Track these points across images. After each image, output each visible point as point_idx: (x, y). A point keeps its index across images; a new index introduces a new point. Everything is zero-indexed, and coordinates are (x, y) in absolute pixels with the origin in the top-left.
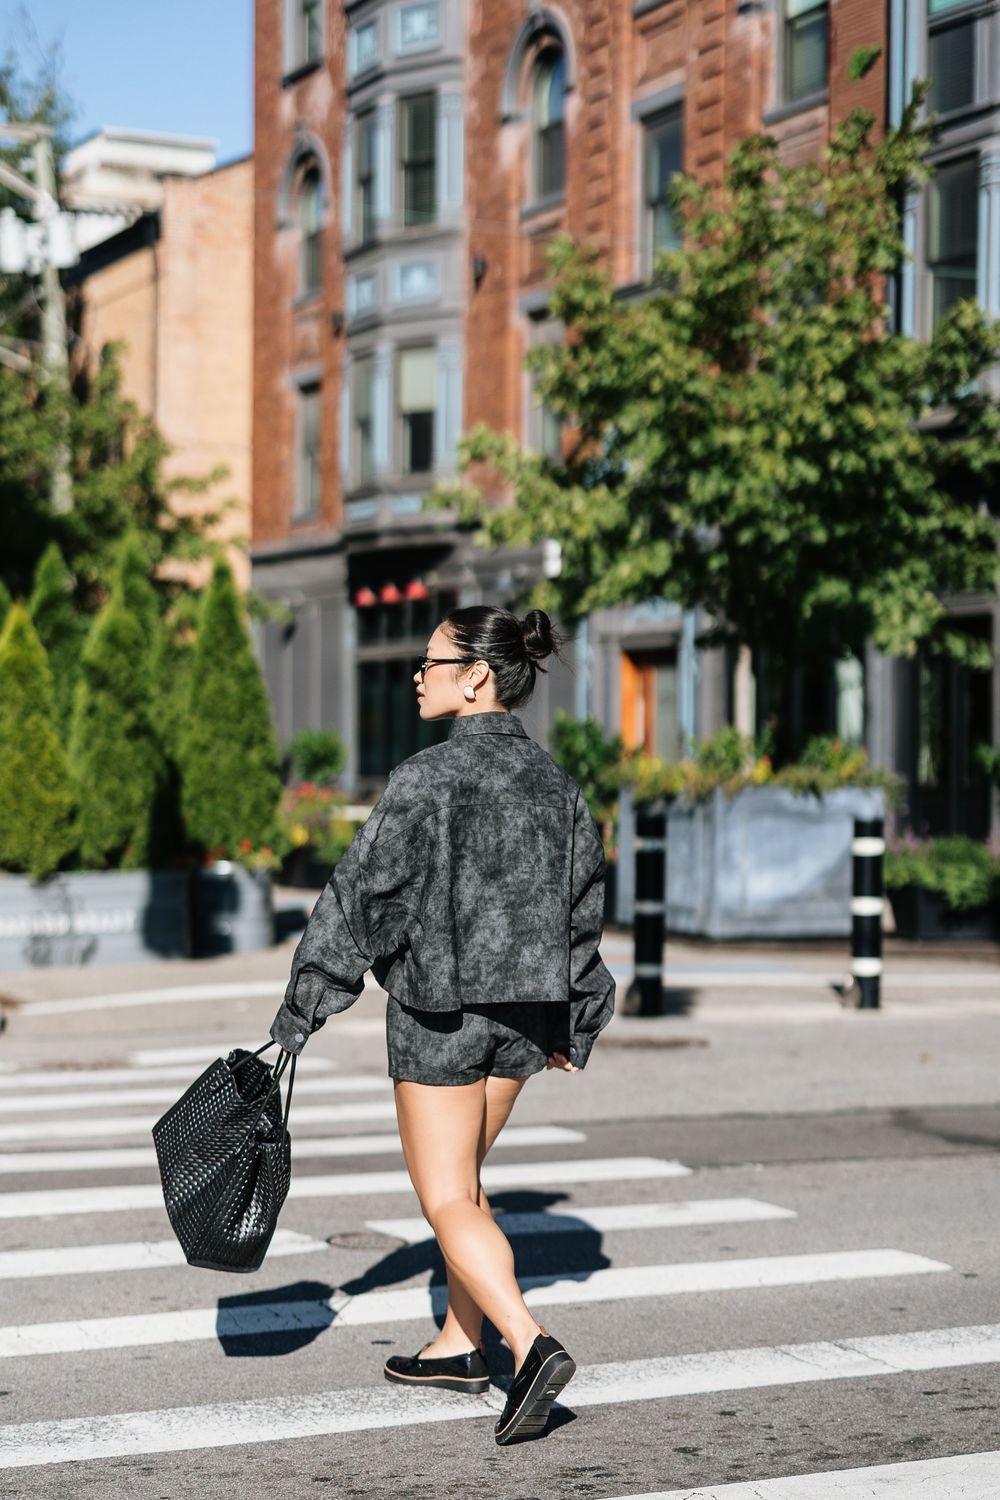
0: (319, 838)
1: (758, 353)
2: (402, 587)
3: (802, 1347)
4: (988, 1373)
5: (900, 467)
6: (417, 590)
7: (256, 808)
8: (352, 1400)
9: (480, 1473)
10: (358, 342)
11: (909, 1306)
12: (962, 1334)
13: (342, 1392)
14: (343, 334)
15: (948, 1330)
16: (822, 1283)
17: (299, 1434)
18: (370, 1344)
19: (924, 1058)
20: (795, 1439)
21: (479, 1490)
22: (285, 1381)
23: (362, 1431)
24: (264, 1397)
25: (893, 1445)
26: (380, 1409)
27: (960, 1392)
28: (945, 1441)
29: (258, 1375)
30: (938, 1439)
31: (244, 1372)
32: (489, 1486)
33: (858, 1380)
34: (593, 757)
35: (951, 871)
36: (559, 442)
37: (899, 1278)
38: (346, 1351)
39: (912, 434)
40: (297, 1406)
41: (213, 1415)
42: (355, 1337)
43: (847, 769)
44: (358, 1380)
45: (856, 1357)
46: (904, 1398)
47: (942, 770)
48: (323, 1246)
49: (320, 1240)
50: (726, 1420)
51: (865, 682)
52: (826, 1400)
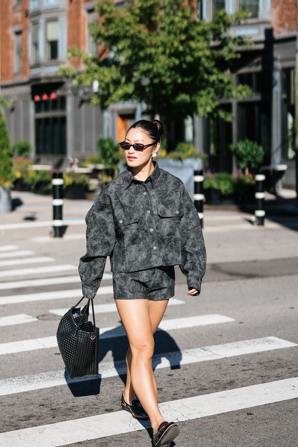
0: (24, 175)
1: (161, 25)
2: (49, 95)
3: (192, 350)
4: (250, 357)
5: (204, 60)
6: (53, 96)
7: (5, 168)
8: (50, 376)
9: (93, 401)
10: (34, 19)
11: (223, 334)
12: (241, 344)
13: (46, 373)
14: (29, 16)
15: (236, 342)
16: (195, 327)
17: (33, 389)
18: (54, 355)
19: (219, 246)
20: (193, 383)
21: (93, 407)
22: (27, 369)
23: (54, 387)
24: (21, 376)
25: (223, 384)
26: (59, 379)
27: (242, 364)
28: (239, 382)
29: (18, 367)
30: (237, 381)
31: (14, 366)
32: (96, 405)
33: (210, 361)
34: (111, 150)
35: (222, 183)
36: (97, 50)
37: (219, 324)
38: (46, 358)
39: (208, 49)
40: (32, 378)
41: (5, 383)
42: (49, 352)
43: (190, 152)
44: (51, 368)
45: (209, 353)
46: (225, 367)
47: (217, 151)
48: (36, 319)
49: (35, 317)
50: (170, 377)
51: (193, 124)
52: (201, 369)
